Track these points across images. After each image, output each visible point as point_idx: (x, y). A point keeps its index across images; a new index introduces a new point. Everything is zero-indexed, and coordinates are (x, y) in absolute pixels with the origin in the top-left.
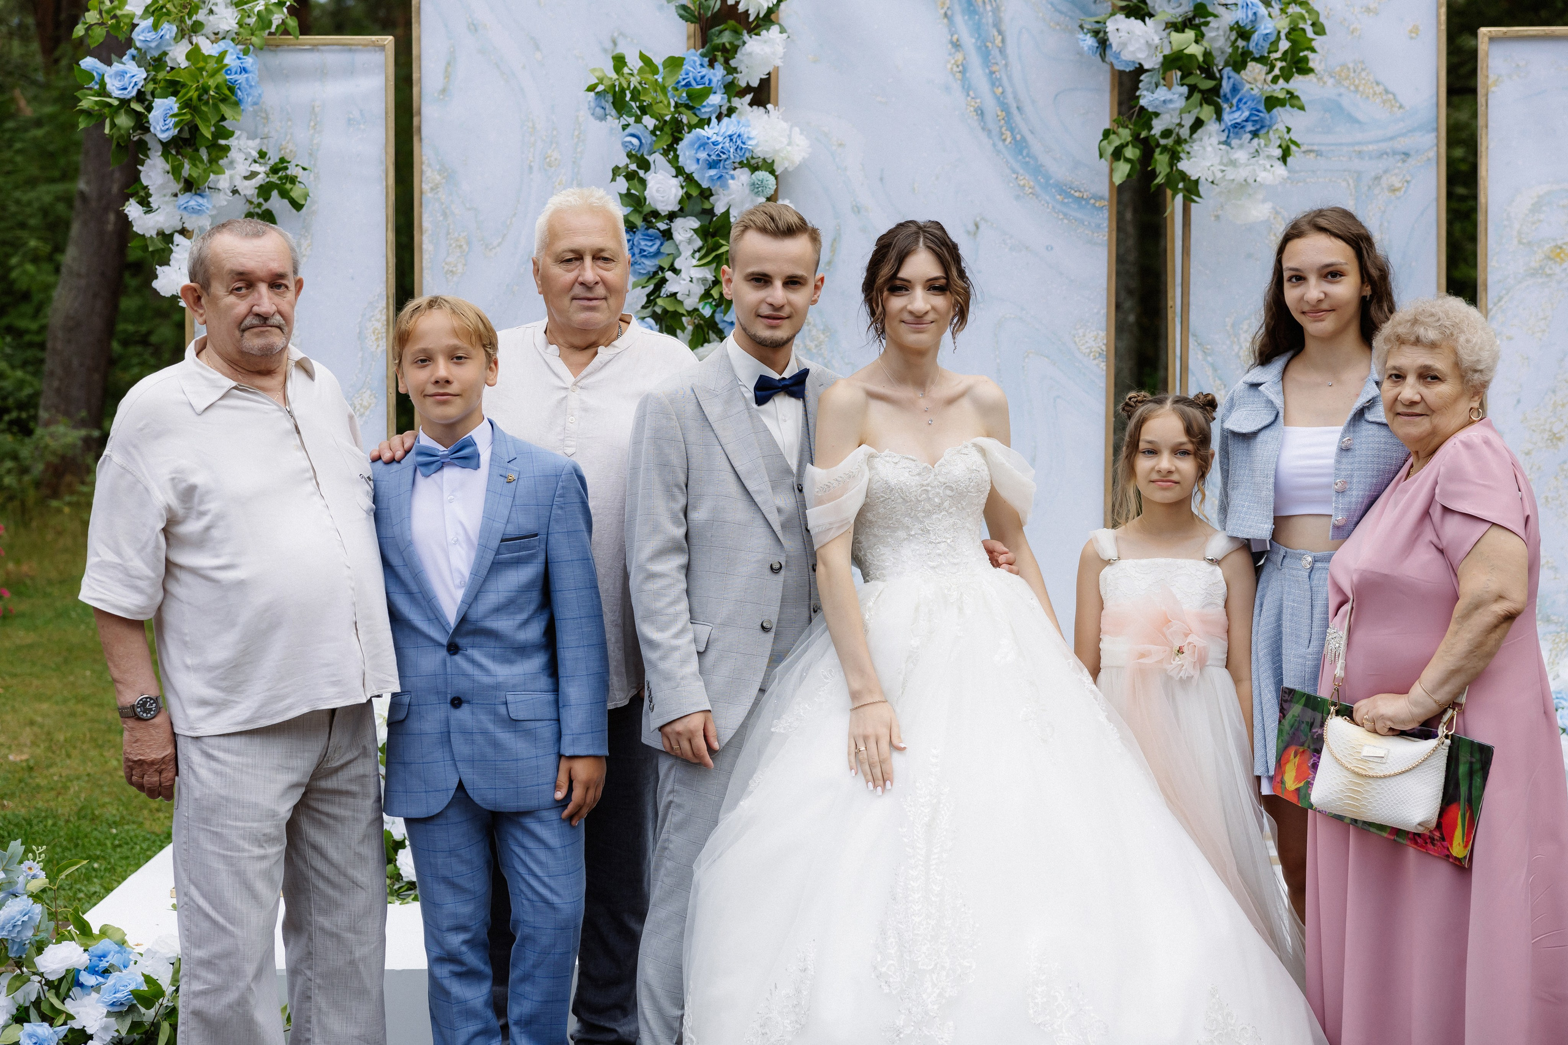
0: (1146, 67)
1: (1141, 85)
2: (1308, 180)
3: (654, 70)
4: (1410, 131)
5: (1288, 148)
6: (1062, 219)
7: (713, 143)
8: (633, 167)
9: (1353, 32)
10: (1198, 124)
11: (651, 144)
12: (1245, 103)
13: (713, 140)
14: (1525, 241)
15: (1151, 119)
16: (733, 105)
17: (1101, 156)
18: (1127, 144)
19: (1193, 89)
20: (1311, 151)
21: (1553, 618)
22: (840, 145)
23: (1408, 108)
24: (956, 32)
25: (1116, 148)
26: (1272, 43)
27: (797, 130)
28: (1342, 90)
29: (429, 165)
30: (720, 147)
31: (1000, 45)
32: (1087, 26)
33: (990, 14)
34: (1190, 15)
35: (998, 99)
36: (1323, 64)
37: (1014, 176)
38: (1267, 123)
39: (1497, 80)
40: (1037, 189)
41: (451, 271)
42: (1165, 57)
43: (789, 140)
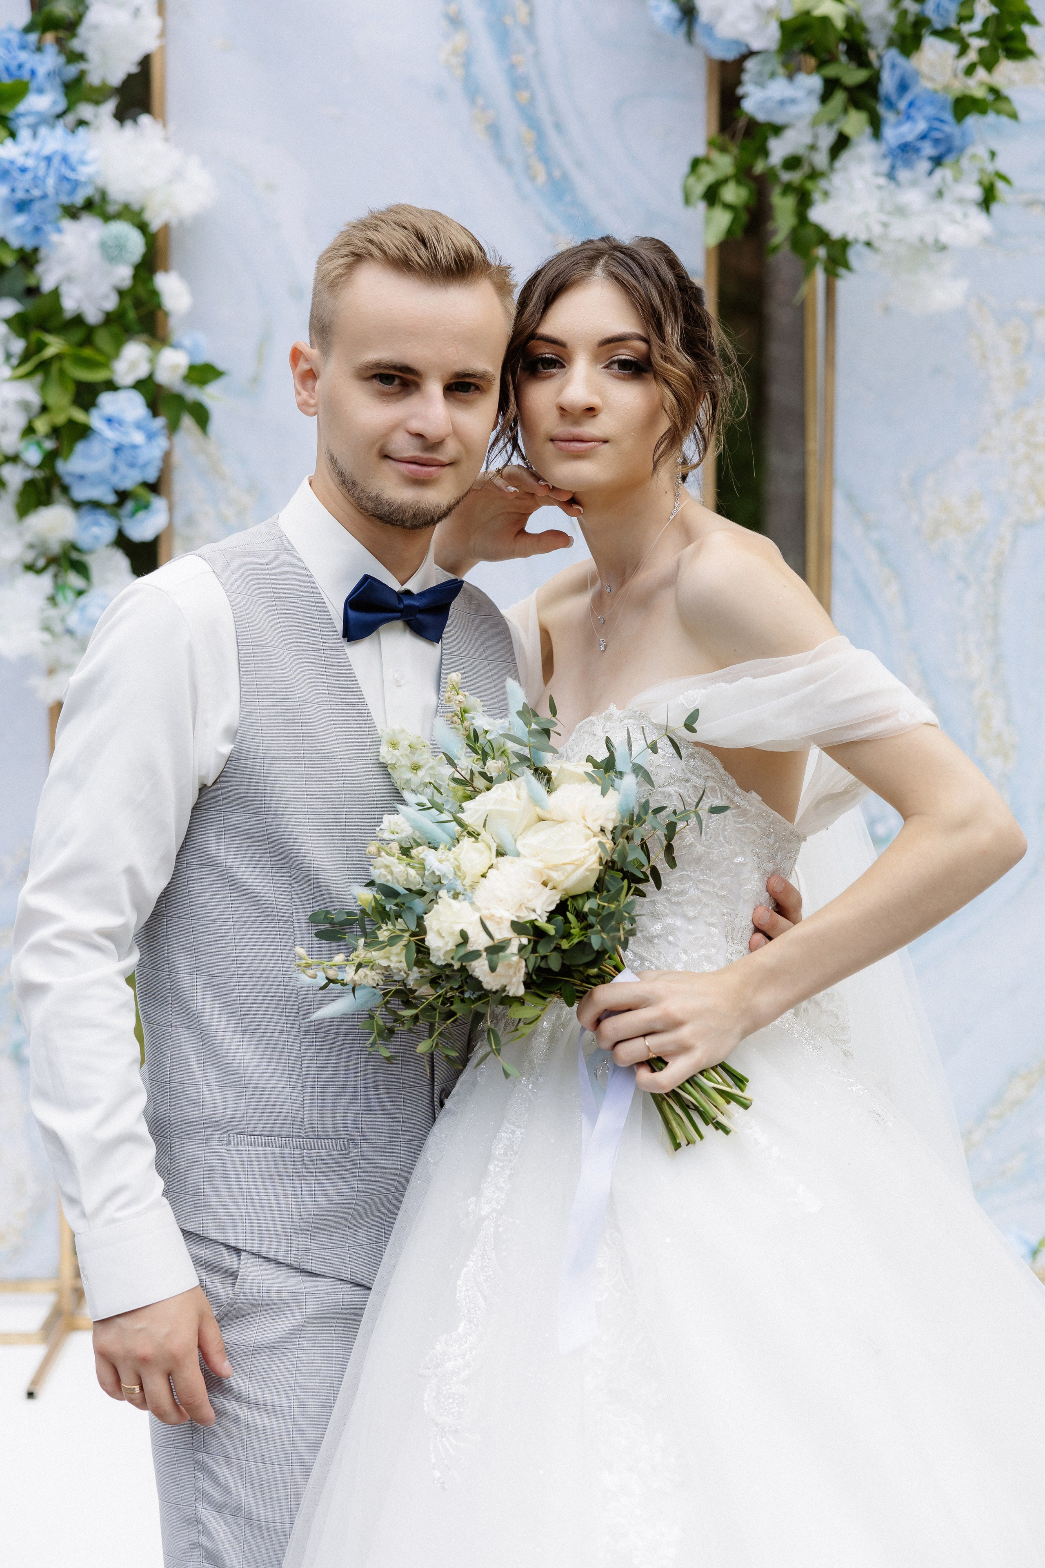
0: (756, 46)
1: (746, 77)
5: (993, 185)
7: (20, 170)
10: (842, 143)
12: (919, 109)
13: (18, 164)
15: (765, 140)
16: (82, 115)
17: (687, 200)
18: (727, 182)
19: (831, 86)
20: (1037, 203)
22: (270, 187)
25: (711, 187)
27: (196, 161)
31: (528, 21)
35: (523, 109)
38: (957, 142)
42: (781, 25)
43: (178, 175)
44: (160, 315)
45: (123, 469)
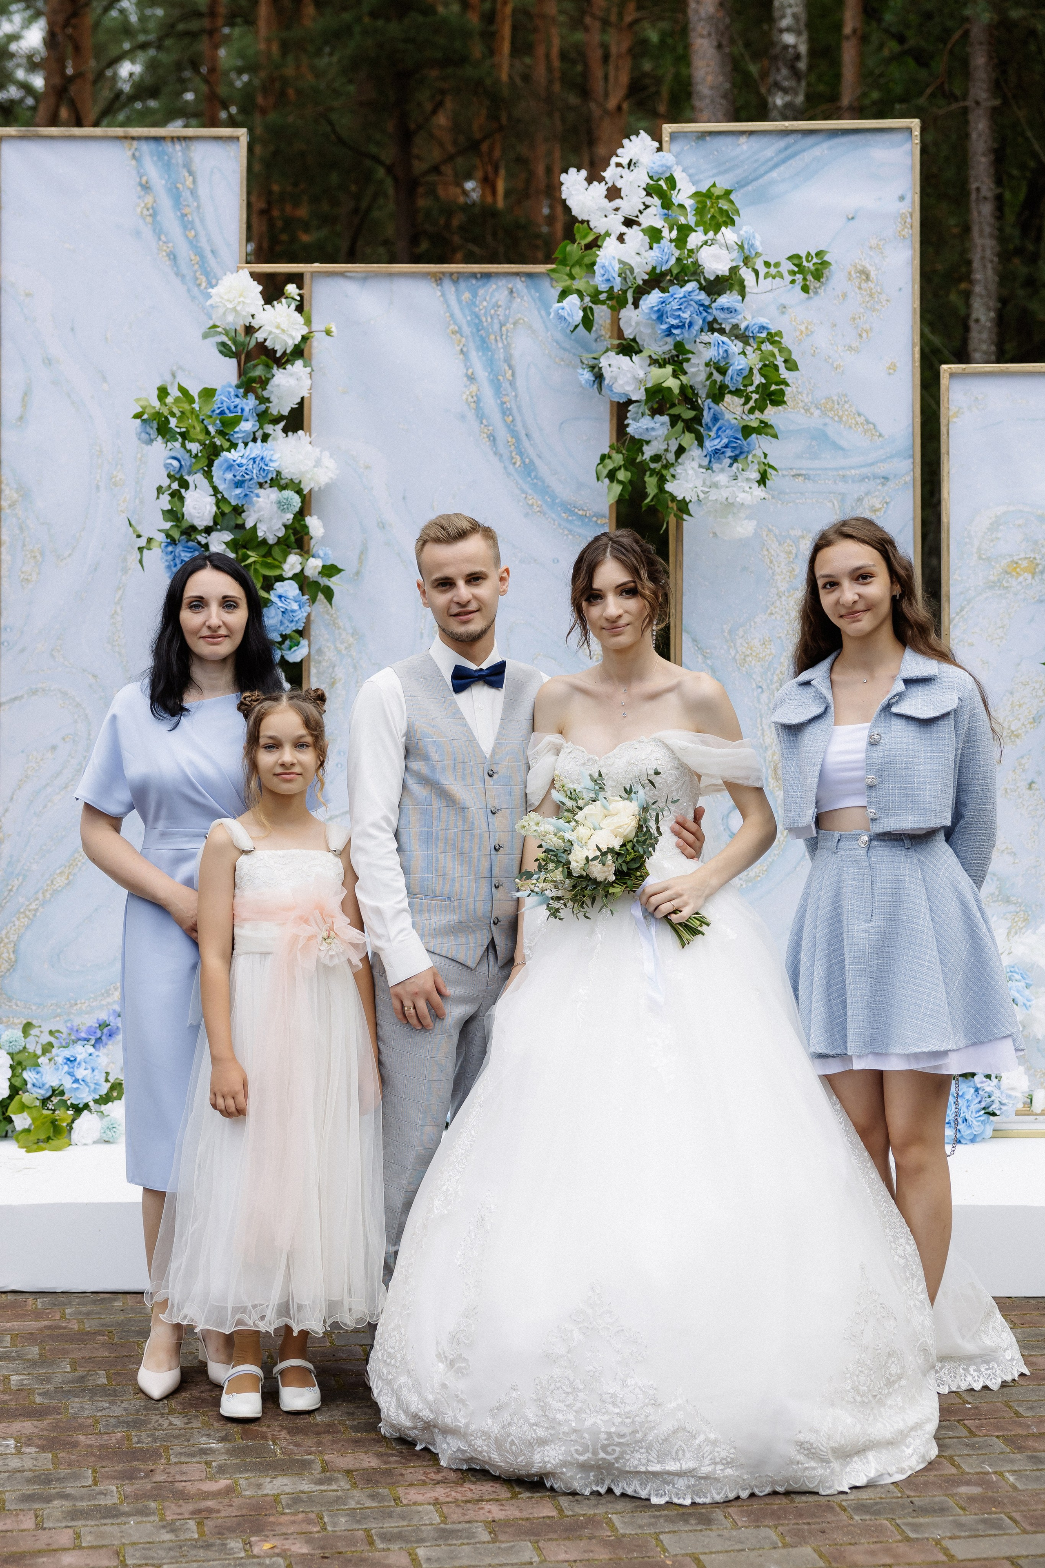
0: (634, 399)
1: (628, 415)
2: (797, 501)
3: (191, 400)
4: (889, 458)
5: (765, 471)
6: (567, 535)
7: (238, 465)
8: (175, 486)
9: (836, 368)
10: (681, 450)
11: (190, 466)
12: (724, 431)
13: (238, 462)
14: (984, 557)
15: (642, 446)
16: (266, 431)
17: (598, 479)
18: (620, 468)
19: (675, 420)
20: (799, 475)
21: (1013, 899)
22: (367, 467)
23: (886, 437)
24: (470, 367)
25: (610, 471)
26: (744, 378)
27: (327, 454)
28: (827, 420)
29: (7, 485)
30: (244, 468)
31: (511, 378)
32: (586, 362)
33: (502, 350)
34: (674, 353)
35: (508, 426)
36: (810, 397)
37: (524, 496)
38: (746, 449)
39: (958, 412)
40: (545, 508)
41: (27, 579)
42: (646, 390)
43: (318, 463)
44: (306, 538)
45: (287, 623)
